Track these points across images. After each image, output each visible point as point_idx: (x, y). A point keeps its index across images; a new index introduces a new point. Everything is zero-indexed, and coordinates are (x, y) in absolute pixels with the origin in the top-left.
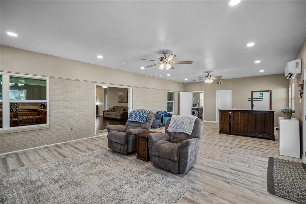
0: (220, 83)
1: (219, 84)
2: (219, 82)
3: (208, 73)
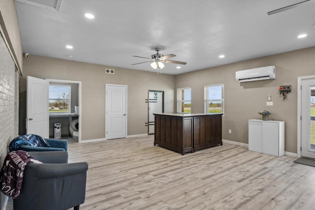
0: (112, 72)
1: (110, 73)
2: (110, 70)
3: (157, 51)
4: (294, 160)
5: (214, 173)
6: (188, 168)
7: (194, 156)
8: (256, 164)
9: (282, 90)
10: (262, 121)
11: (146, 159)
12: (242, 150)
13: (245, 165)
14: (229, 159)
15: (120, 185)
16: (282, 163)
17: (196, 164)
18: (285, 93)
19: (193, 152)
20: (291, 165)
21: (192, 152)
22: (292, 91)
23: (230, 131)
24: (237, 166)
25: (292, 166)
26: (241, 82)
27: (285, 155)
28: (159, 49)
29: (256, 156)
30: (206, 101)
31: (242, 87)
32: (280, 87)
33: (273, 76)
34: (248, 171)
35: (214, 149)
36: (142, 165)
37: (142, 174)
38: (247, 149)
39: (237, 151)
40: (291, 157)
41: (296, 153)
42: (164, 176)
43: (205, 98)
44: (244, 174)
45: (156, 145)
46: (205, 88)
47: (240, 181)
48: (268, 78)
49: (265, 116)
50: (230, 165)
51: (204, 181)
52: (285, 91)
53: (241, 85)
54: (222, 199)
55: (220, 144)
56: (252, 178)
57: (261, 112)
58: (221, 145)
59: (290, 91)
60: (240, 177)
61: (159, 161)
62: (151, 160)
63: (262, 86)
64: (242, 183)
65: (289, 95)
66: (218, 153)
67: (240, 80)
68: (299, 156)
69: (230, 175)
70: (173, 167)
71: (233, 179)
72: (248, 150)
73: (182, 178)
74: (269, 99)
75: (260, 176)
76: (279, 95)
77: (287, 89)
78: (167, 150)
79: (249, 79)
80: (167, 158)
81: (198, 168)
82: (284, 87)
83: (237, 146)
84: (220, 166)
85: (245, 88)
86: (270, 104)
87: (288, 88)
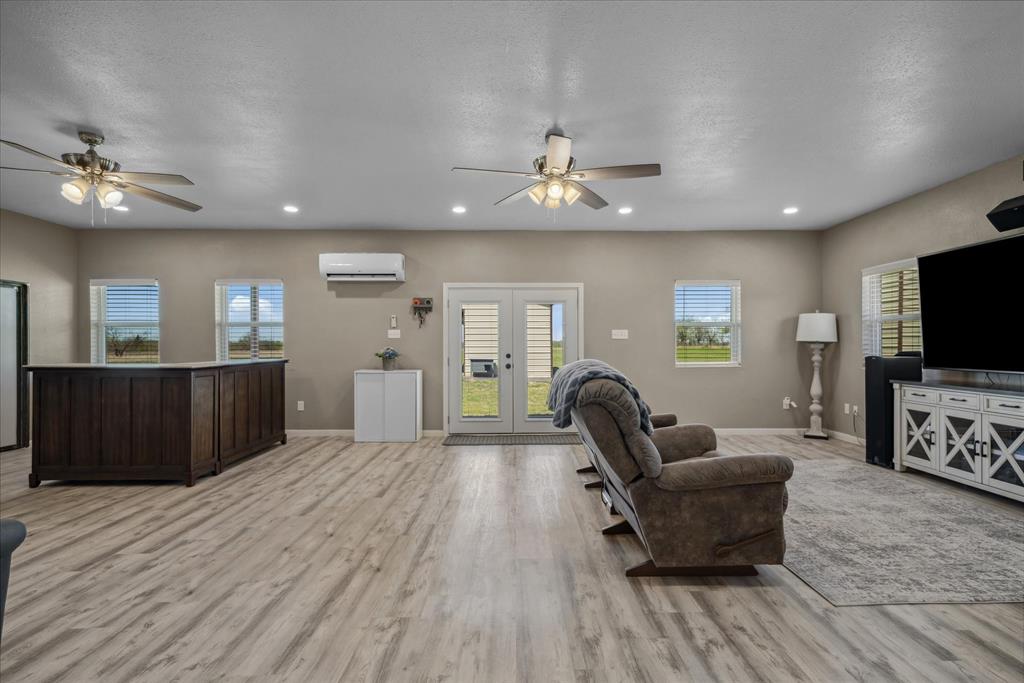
3: (91, 142)
4: (442, 441)
5: (316, 499)
6: (237, 507)
7: (230, 481)
8: (388, 461)
9: (418, 305)
10: (382, 371)
11: (52, 529)
12: (342, 445)
13: (368, 468)
14: (328, 466)
15: (29, 614)
16: (426, 450)
17: (251, 494)
18: (423, 313)
19: (218, 471)
20: (441, 450)
21: (214, 474)
22: (434, 309)
23: (301, 406)
24: (353, 474)
25: (443, 452)
26: (329, 282)
27: (423, 438)
28: (99, 140)
29: (376, 449)
30: (220, 325)
31: (333, 293)
32: (414, 299)
33: (401, 274)
34: (382, 476)
35: (272, 455)
36: (57, 544)
37: (87, 565)
38: (351, 441)
39: (330, 448)
40: (434, 438)
41: (442, 428)
42: (184, 543)
43: (218, 318)
44: (378, 482)
45: (43, 483)
46: (217, 288)
47: (381, 494)
48: (393, 279)
49: (388, 360)
50: (339, 476)
51: (307, 517)
52: (422, 308)
53: (329, 289)
54: (372, 529)
55: (279, 443)
56: (396, 484)
57: (382, 352)
58: (284, 442)
59: (429, 309)
60: (375, 489)
61: (117, 518)
62: (76, 524)
63: (378, 295)
64: (387, 497)
65: (430, 318)
66: (287, 461)
67: (329, 275)
68: (446, 435)
69: (355, 491)
70: (188, 517)
71: (365, 496)
72: (354, 442)
73: (244, 530)
74: (394, 324)
75: (408, 477)
76: (411, 317)
77: (426, 305)
78: (116, 488)
79: (373, 275)
80: (137, 504)
81: (267, 500)
82: (422, 301)
83: (322, 440)
84: (318, 482)
85: (339, 295)
86: (394, 334)
87: (428, 302)
